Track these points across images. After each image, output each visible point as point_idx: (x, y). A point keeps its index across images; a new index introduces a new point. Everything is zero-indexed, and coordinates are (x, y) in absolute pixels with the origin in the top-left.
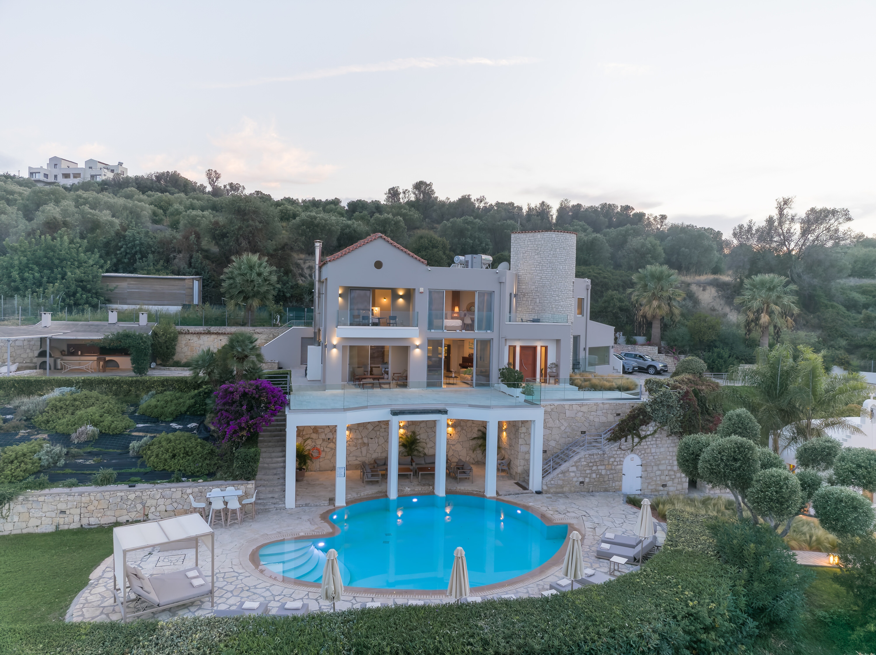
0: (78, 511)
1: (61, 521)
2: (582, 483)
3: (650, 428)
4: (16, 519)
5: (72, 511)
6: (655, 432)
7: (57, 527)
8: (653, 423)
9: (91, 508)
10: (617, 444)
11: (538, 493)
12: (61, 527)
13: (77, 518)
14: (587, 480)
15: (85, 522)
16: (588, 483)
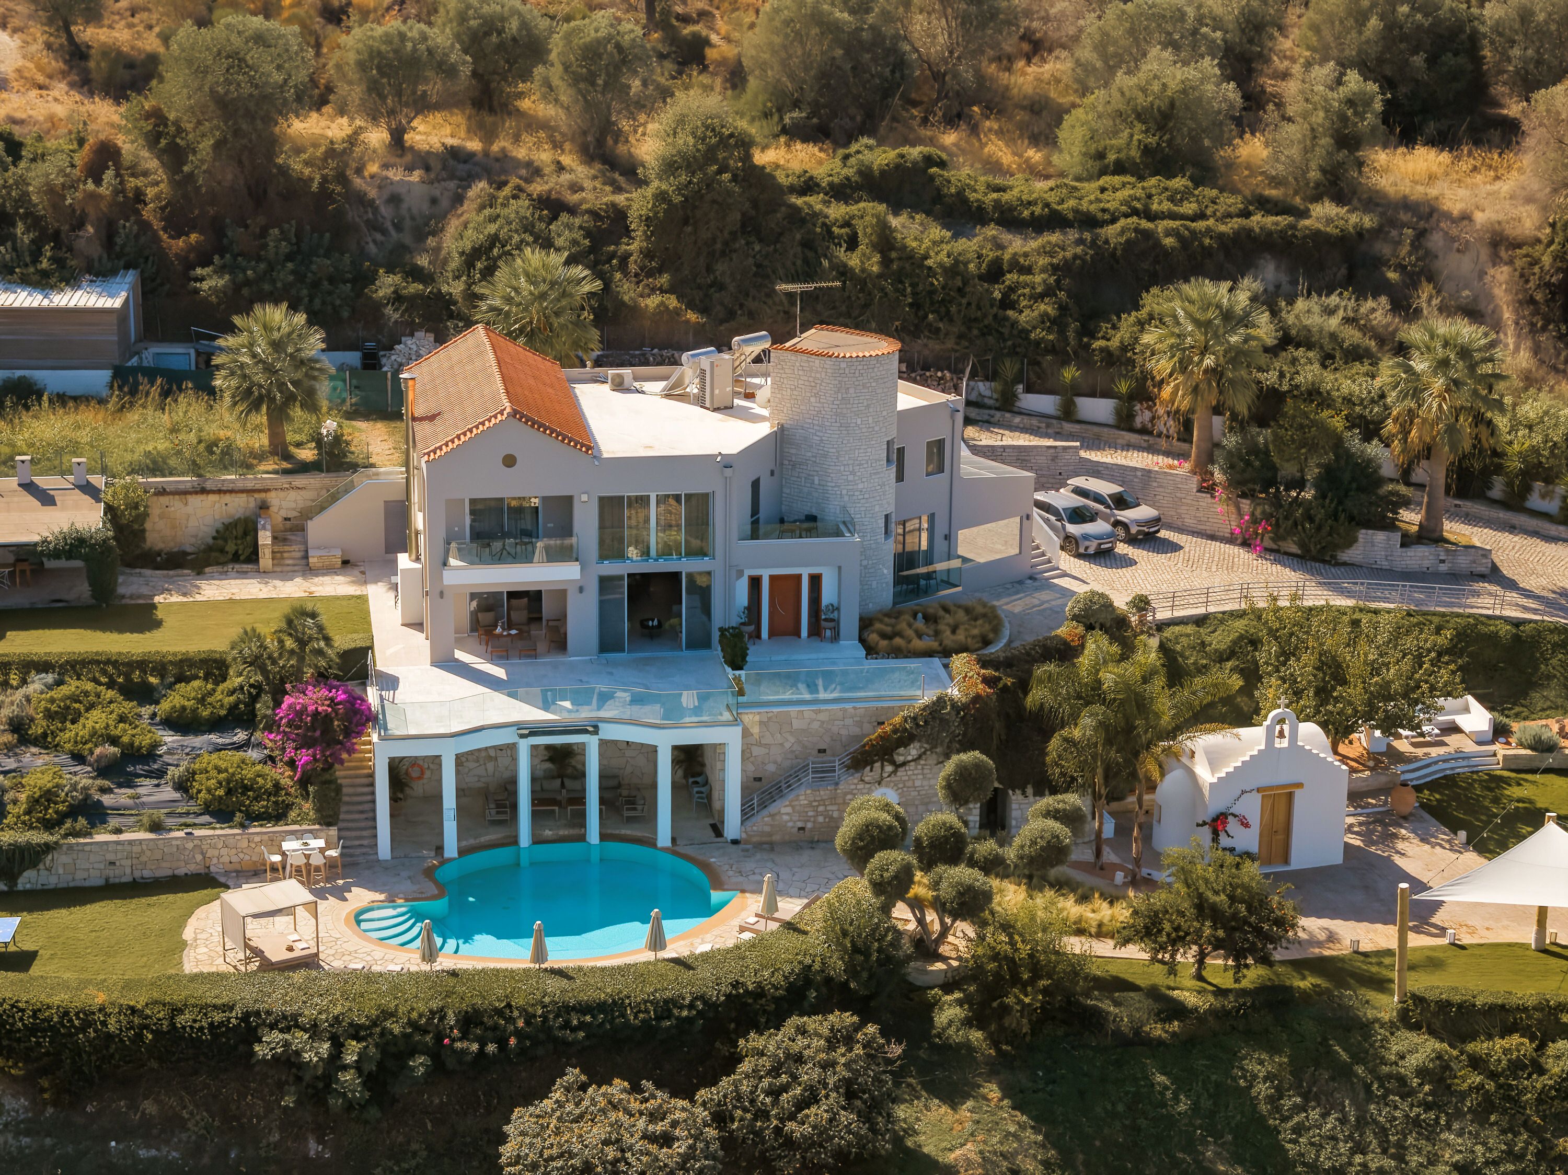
0: (129, 862)
1: (111, 874)
2: (801, 829)
3: (913, 751)
4: (61, 871)
5: (124, 862)
6: (920, 757)
7: (107, 880)
8: (917, 745)
9: (144, 859)
10: (858, 775)
11: (735, 842)
12: (112, 881)
13: (128, 871)
14: (809, 825)
15: (137, 874)
16: (811, 830)
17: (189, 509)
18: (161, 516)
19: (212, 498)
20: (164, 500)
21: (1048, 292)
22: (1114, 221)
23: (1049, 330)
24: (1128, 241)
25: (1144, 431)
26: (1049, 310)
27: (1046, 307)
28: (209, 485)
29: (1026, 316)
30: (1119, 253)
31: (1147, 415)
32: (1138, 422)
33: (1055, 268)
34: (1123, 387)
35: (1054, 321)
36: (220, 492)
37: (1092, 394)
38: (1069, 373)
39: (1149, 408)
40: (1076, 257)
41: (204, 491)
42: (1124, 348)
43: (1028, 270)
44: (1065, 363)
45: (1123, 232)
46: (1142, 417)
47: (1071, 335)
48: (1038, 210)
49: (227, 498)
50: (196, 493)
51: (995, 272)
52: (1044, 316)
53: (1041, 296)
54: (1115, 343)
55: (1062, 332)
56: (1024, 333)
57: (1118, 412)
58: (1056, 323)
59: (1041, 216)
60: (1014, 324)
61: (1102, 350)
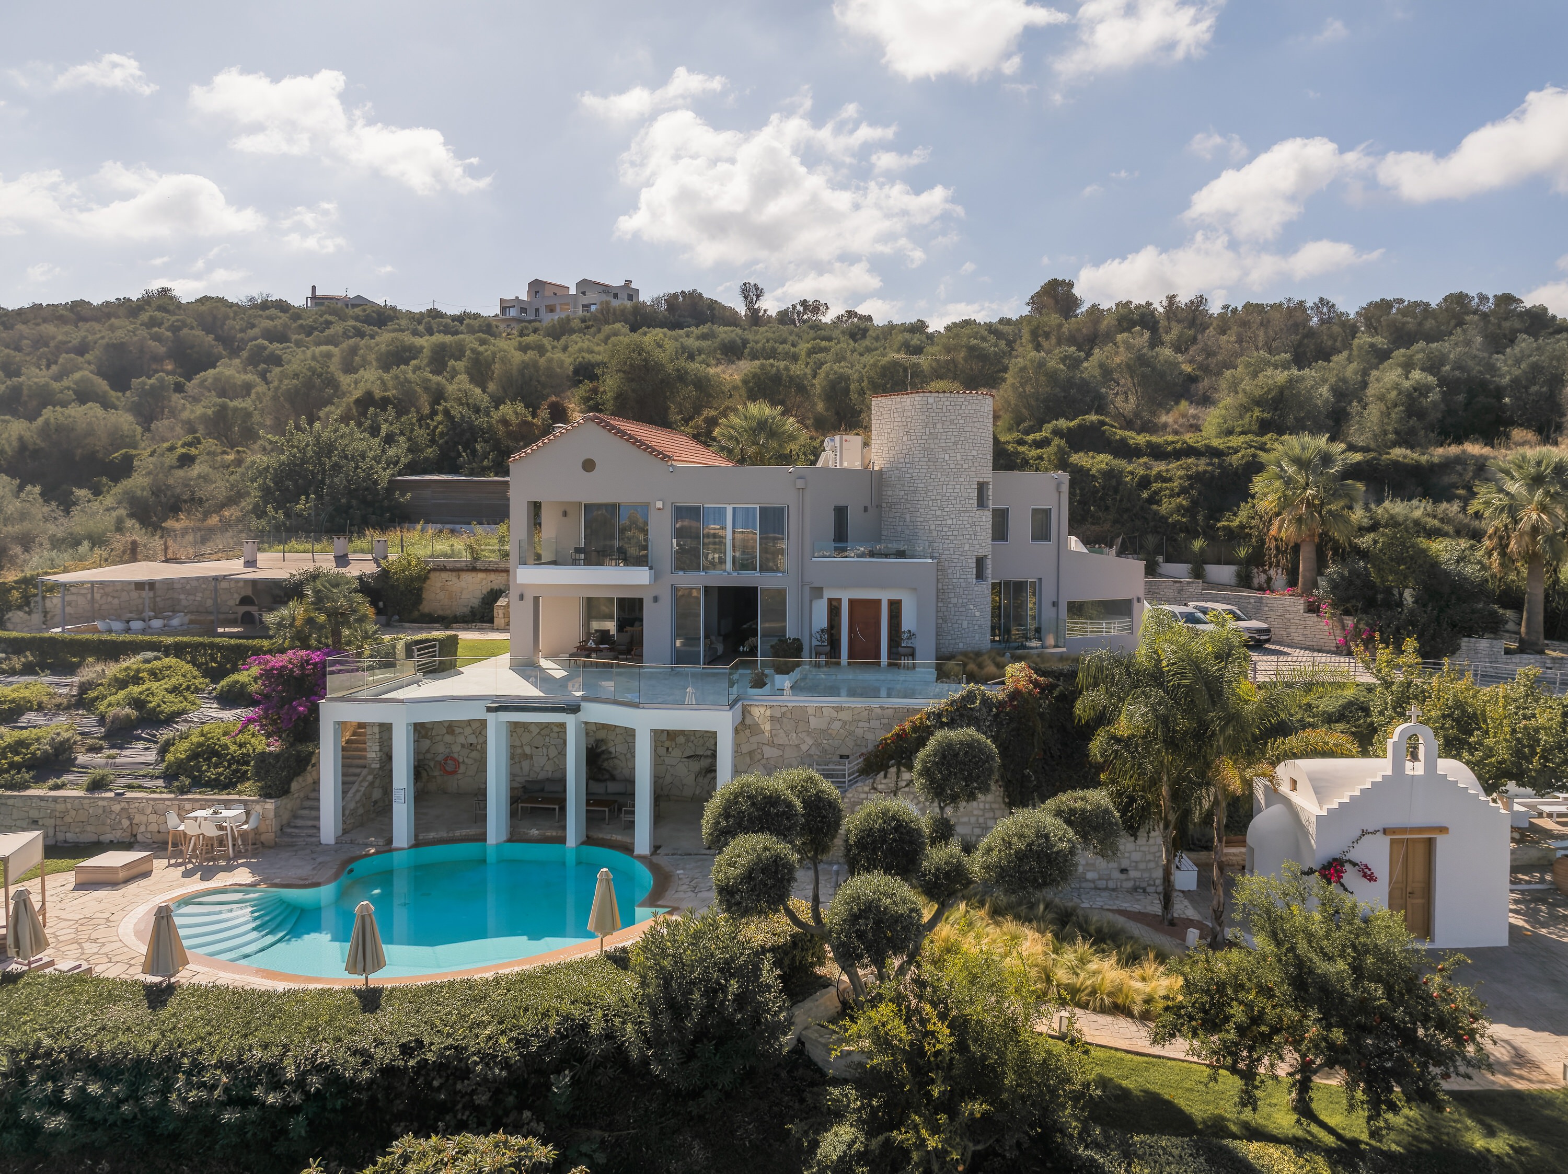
17: (463, 584)
18: (442, 589)
19: (481, 575)
20: (444, 575)
21: (1183, 491)
22: (1236, 452)
23: (1183, 516)
24: (1247, 463)
25: (1261, 589)
26: (1184, 502)
27: (1182, 501)
28: (478, 565)
29: (1165, 507)
30: (1240, 471)
31: (1263, 577)
32: (1256, 582)
33: (1189, 477)
34: (1242, 553)
35: (1187, 510)
36: (486, 571)
37: (1219, 562)
38: (1198, 544)
39: (1265, 572)
40: (1205, 472)
41: (474, 569)
42: (1242, 526)
43: (1170, 480)
44: (1196, 536)
45: (1243, 457)
46: (1259, 578)
47: (1200, 518)
48: (1178, 446)
49: (492, 576)
50: (468, 570)
51: (1145, 482)
52: (1180, 507)
53: (1178, 495)
54: (1236, 523)
55: (1193, 517)
56: (1164, 519)
57: (1239, 575)
58: (1190, 511)
59: (1181, 449)
60: (1156, 513)
61: (1224, 528)
